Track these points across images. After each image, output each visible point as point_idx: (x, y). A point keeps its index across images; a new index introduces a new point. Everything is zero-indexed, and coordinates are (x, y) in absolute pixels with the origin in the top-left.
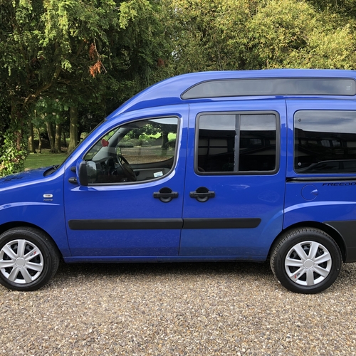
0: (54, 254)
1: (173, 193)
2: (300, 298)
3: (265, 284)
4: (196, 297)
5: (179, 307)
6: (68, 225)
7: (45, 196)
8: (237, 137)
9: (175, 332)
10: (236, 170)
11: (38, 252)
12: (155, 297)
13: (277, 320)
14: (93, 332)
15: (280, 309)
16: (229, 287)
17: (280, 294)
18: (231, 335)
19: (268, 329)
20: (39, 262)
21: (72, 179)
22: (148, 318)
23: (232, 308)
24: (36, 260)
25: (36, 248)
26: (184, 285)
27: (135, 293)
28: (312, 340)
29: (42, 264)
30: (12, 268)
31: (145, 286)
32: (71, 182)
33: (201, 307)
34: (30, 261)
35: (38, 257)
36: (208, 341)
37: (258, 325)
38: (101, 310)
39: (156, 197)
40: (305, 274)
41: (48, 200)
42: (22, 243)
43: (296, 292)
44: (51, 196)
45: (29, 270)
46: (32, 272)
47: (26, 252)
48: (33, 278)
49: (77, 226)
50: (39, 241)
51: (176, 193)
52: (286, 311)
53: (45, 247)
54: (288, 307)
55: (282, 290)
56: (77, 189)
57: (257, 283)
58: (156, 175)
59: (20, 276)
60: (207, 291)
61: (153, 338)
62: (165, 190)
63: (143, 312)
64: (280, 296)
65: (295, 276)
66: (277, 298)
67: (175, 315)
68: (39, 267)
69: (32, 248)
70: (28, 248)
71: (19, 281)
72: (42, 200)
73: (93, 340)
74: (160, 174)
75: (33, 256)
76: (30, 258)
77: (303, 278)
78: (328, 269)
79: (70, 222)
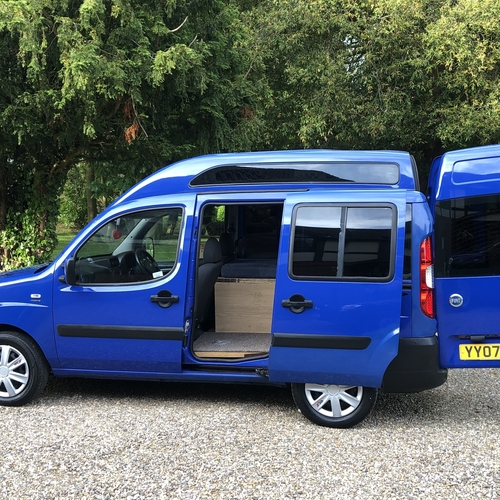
0: (40, 365)
1: (172, 296)
6: (56, 331)
7: (32, 296)
8: (342, 235)
10: (339, 275)
11: (24, 361)
20: (24, 373)
21: (61, 278)
24: (21, 370)
25: (21, 356)
29: (27, 375)
32: (61, 281)
34: (14, 370)
35: (23, 366)
39: (154, 301)
40: (330, 402)
41: (35, 301)
44: (39, 296)
45: (13, 381)
46: (17, 384)
47: (10, 360)
48: (17, 391)
49: (67, 332)
50: (25, 348)
51: (176, 297)
53: (31, 356)
56: (67, 289)
58: (155, 275)
59: (2, 388)
62: (163, 293)
65: (318, 404)
68: (23, 379)
69: (17, 356)
70: (13, 356)
72: (29, 300)
74: (160, 274)
75: (18, 365)
76: (14, 367)
77: (328, 406)
78: (359, 397)
79: (59, 328)
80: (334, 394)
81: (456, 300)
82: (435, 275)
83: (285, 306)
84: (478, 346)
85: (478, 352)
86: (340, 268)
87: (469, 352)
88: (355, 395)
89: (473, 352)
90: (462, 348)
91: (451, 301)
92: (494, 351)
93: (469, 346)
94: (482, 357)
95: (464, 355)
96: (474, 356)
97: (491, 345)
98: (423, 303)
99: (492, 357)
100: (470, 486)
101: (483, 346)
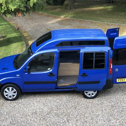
0: (20, 91)
2: (88, 100)
3: (79, 96)
4: (60, 101)
5: (56, 104)
6: (24, 83)
7: (17, 75)
8: (94, 59)
9: (55, 110)
12: (49, 101)
13: (81, 106)
14: (36, 111)
15: (82, 104)
16: (69, 98)
17: (83, 99)
18: (69, 111)
19: (78, 109)
21: (25, 71)
22: (48, 107)
23: (69, 104)
24: (15, 92)
25: (14, 89)
26: (56, 97)
27: (43, 100)
28: (88, 111)
30: (8, 95)
31: (45, 98)
33: (61, 104)
34: (13, 93)
36: (63, 112)
37: (75, 108)
38: (35, 106)
39: (49, 75)
40: (90, 94)
41: (18, 77)
42: (11, 88)
43: (87, 98)
44: (19, 75)
46: (14, 96)
47: (12, 90)
49: (26, 83)
50: (16, 87)
51: (54, 74)
52: (83, 104)
53: (17, 89)
54: (84, 103)
55: (84, 98)
56: (26, 73)
57: (77, 96)
58: (48, 69)
59: (10, 97)
60: (63, 99)
61: (50, 112)
63: (47, 106)
64: (83, 100)
65: (87, 94)
66: (82, 100)
67: (55, 106)
68: (15, 94)
71: (10, 98)
72: (16, 76)
73: (36, 113)
77: (89, 95)
78: (96, 92)
79: (24, 82)
80: (91, 92)
81: (117, 70)
82: (113, 65)
83: (81, 76)
84: (121, 79)
85: (121, 80)
86: (94, 67)
87: (119, 80)
88: (95, 92)
89: (120, 80)
90: (117, 80)
91: (116, 70)
92: (124, 80)
93: (119, 79)
94: (121, 81)
95: (118, 81)
96: (120, 81)
97: (123, 79)
98: (110, 71)
99: (124, 81)
100: (123, 112)
101: (122, 79)
